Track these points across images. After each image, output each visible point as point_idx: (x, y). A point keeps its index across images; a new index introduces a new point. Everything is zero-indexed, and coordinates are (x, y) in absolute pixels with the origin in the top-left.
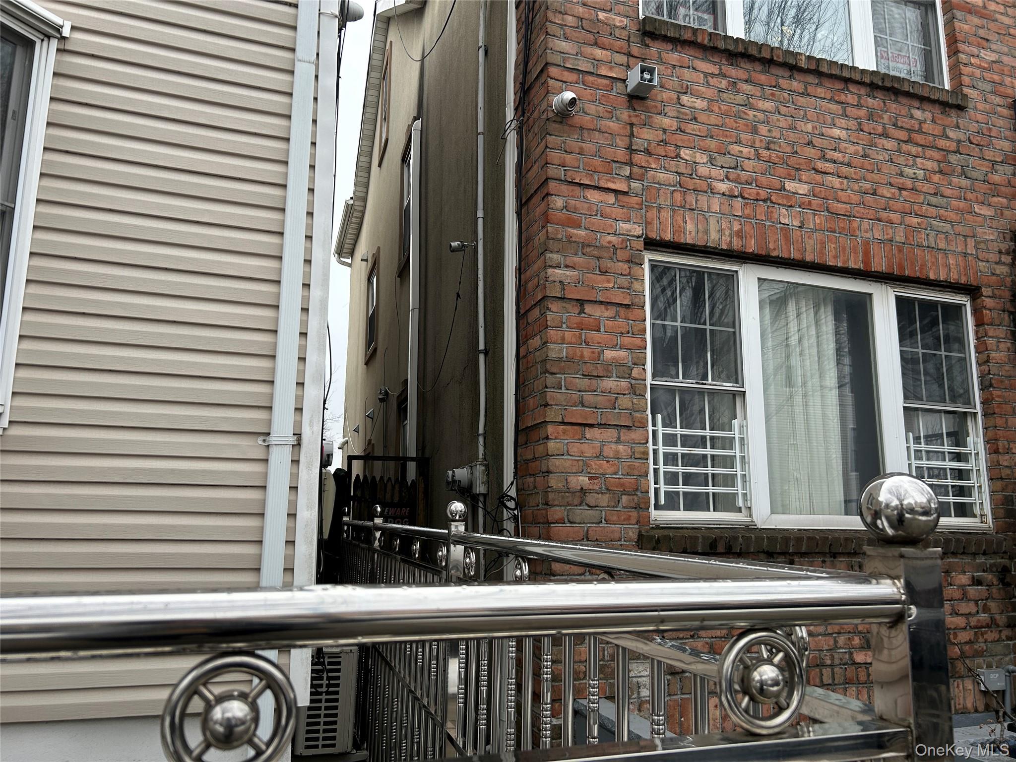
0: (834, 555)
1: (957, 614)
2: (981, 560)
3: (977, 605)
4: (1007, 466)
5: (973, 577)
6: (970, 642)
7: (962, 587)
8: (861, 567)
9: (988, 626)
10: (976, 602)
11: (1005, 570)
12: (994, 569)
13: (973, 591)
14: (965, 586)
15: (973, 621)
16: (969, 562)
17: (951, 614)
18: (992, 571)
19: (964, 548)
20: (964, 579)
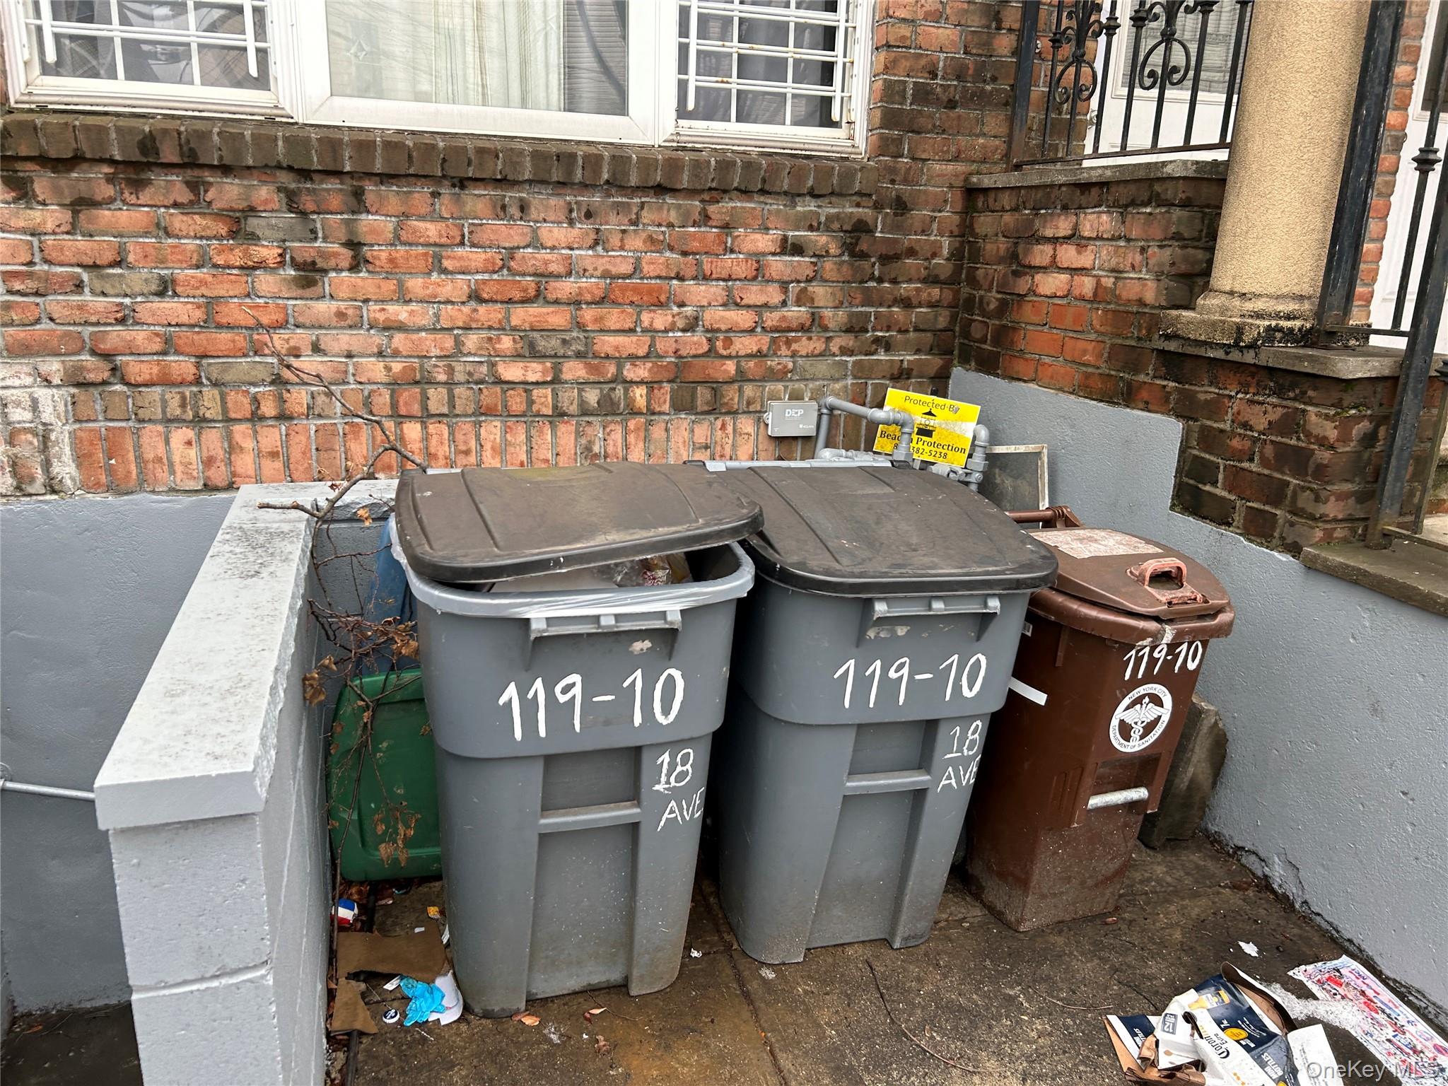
0: (462, 183)
1: (737, 305)
2: (807, 206)
3: (785, 290)
4: (904, 20)
5: (785, 239)
6: (759, 354)
7: (758, 258)
8: (523, 208)
9: (802, 328)
10: (784, 285)
11: (861, 228)
12: (836, 226)
13: (779, 265)
14: (764, 254)
15: (771, 319)
16: (778, 211)
17: (724, 305)
18: (828, 229)
19: (764, 181)
20: (763, 242)
